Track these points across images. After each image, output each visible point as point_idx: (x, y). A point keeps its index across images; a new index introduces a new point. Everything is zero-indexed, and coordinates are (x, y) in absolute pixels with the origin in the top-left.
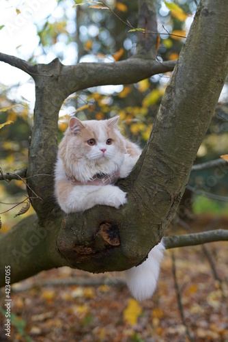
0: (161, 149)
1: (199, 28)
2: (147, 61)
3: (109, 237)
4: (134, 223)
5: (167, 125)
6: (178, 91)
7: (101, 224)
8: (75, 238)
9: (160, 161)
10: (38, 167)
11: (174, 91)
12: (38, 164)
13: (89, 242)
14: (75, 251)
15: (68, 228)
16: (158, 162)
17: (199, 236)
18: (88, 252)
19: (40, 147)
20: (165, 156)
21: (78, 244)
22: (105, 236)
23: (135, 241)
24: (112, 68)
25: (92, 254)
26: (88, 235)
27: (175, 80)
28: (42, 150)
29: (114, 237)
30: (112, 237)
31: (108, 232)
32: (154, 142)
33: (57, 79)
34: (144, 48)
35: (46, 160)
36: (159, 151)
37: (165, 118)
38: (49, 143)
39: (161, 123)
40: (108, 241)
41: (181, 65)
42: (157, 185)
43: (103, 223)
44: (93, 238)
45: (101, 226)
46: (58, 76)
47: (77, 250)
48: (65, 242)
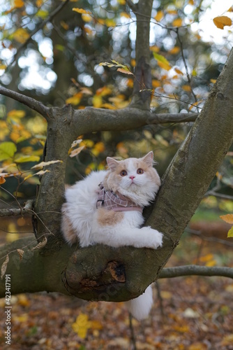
0: (170, 203)
1: (214, 108)
2: (144, 112)
3: (116, 274)
4: (141, 264)
5: (177, 184)
6: (190, 157)
7: (109, 262)
8: (84, 272)
9: (168, 214)
10: (48, 203)
11: (187, 157)
12: (48, 201)
13: (97, 277)
14: (81, 283)
15: (79, 263)
16: (166, 214)
17: (176, 269)
18: (92, 285)
19: (51, 185)
20: (173, 210)
21: (86, 277)
22: (113, 273)
23: (139, 279)
24: (115, 117)
25: (95, 286)
26: (97, 271)
27: (189, 148)
28: (52, 188)
29: (121, 274)
30: (119, 275)
31: (115, 269)
33: (69, 124)
34: (141, 99)
35: (55, 197)
36: (169, 205)
37: (177, 178)
38: (59, 182)
39: (172, 182)
40: (115, 277)
41: (195, 135)
43: (112, 261)
44: (101, 274)
45: (109, 264)
46: (71, 121)
47: (83, 283)
48: (75, 276)
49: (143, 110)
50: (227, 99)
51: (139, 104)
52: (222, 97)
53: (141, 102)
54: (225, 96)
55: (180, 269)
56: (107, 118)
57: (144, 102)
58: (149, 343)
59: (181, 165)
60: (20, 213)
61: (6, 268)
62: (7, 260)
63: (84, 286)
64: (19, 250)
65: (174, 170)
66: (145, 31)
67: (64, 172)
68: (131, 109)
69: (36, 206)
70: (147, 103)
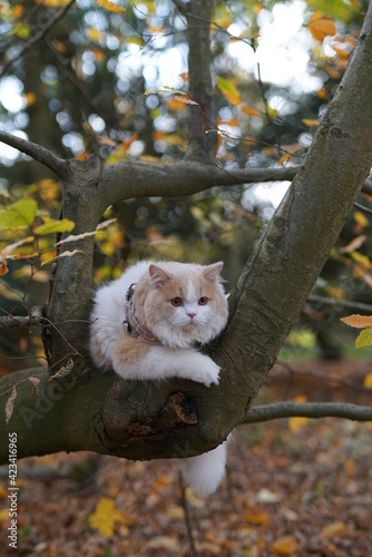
0: (264, 298)
1: (327, 150)
2: (208, 167)
3: (183, 412)
4: (221, 394)
5: (274, 269)
6: (293, 226)
7: (171, 394)
8: (132, 412)
9: (261, 315)
10: (68, 308)
11: (288, 226)
12: (68, 304)
13: (153, 418)
14: (126, 430)
15: (123, 398)
16: (258, 315)
18: (144, 432)
19: (73, 279)
20: (269, 308)
21: (135, 420)
22: (178, 410)
23: (219, 418)
24: (165, 174)
25: (150, 434)
26: (153, 409)
27: (290, 212)
28: (75, 285)
29: (191, 412)
30: (187, 413)
31: (181, 405)
32: (254, 288)
33: (97, 184)
35: (80, 298)
36: (261, 301)
37: (272, 259)
38: (84, 274)
39: (266, 265)
40: (182, 417)
41: (298, 193)
42: (254, 345)
43: (175, 393)
44: (160, 414)
45: (172, 398)
46: (100, 180)
47: (130, 429)
48: (118, 418)
49: (207, 164)
50: (346, 136)
51: (200, 155)
52: (338, 133)
53: (203, 152)
54: (343, 132)
55: (271, 409)
56: (152, 176)
57: (207, 152)
58: (209, 541)
59: (280, 238)
60: (28, 324)
61: (12, 406)
62: (14, 395)
63: (132, 435)
64: (31, 379)
65: (268, 247)
66: (203, 44)
67: (91, 260)
68: (189, 162)
69: (49, 314)
70: (211, 153)
